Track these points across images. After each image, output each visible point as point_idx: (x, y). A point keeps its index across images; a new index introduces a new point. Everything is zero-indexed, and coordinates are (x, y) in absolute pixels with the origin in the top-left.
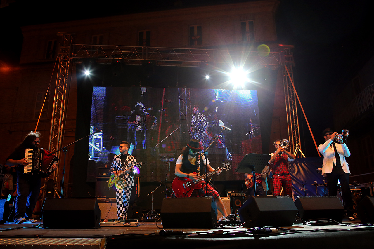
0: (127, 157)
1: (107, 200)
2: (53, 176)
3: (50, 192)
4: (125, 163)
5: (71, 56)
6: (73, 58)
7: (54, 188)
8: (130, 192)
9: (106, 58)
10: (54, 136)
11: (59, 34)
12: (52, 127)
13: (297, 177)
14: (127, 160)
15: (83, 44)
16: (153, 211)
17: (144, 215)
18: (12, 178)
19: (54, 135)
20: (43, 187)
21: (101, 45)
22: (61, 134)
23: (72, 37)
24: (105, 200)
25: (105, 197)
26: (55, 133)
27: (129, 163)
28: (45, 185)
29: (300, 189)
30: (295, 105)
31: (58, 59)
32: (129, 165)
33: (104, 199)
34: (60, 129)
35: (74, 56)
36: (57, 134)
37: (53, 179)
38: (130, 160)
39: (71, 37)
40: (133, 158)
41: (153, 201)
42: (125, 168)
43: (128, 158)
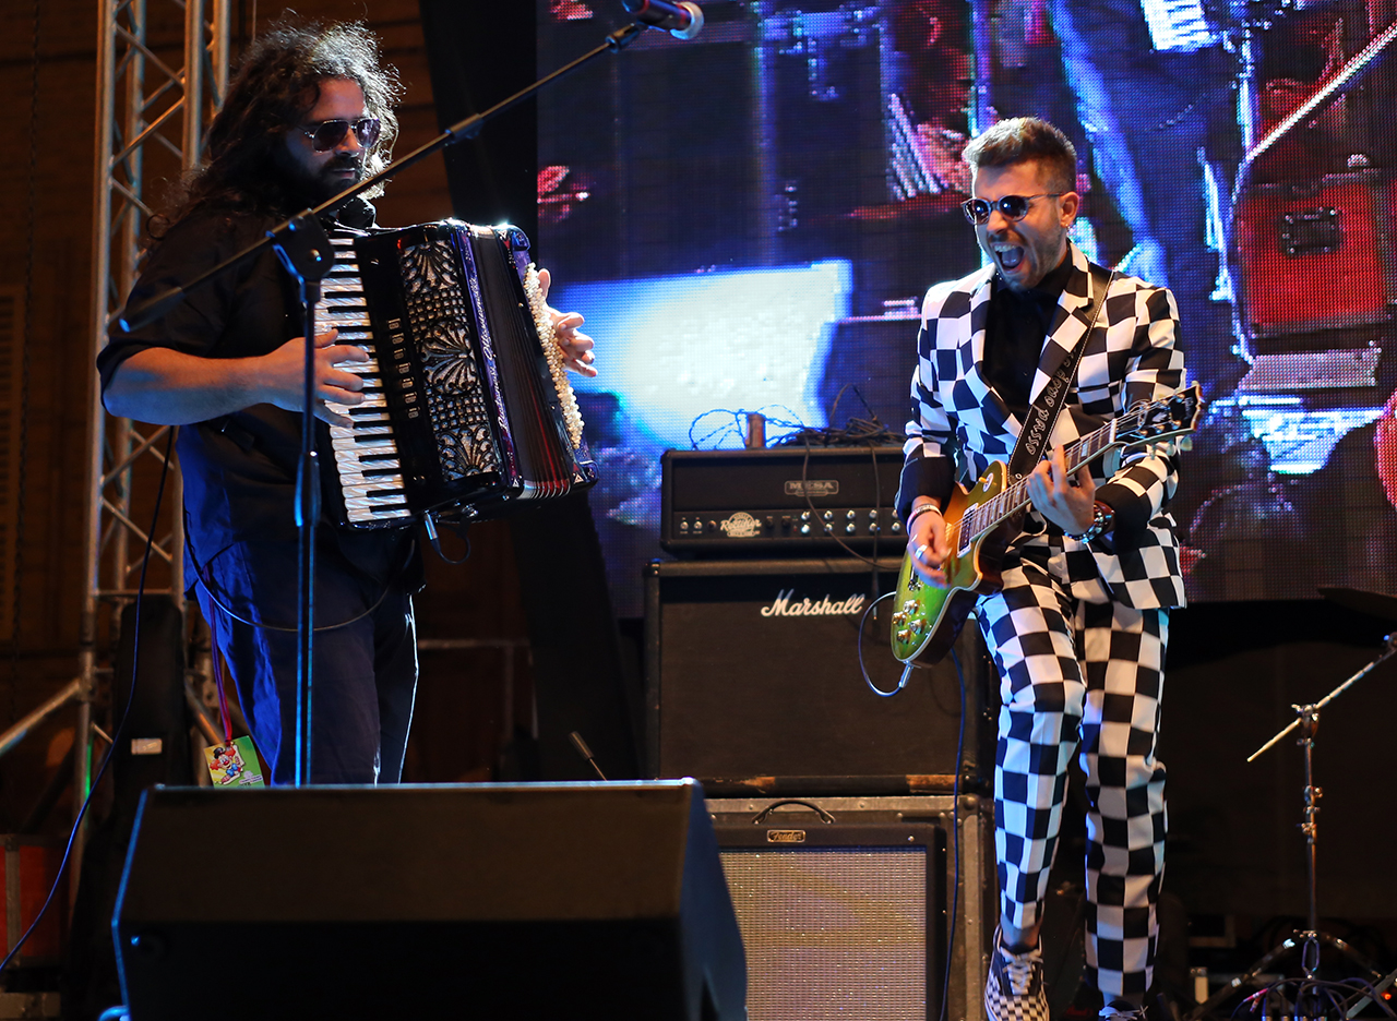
0: (1068, 301)
1: (787, 821)
2: (169, 568)
3: (151, 746)
4: (1041, 380)
7: (190, 693)
8: (1145, 713)
10: (148, 115)
14: (1068, 335)
16: (1327, 947)
17: (1212, 989)
19: (138, 103)
20: (75, 688)
24: (762, 816)
25: (757, 782)
26: (156, 79)
27: (1091, 367)
28: (88, 674)
32: (1085, 398)
33: (751, 805)
34: (207, 37)
36: (178, 91)
37: (167, 603)
38: (1092, 341)
40: (1132, 313)
41: (1310, 827)
42: (1046, 434)
43: (1079, 313)
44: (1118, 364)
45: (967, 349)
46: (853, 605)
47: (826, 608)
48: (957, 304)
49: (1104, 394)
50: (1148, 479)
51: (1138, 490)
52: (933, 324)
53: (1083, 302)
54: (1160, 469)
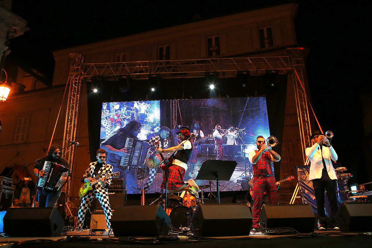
2: (65, 190)
3: (61, 205)
5: (81, 74)
6: (83, 77)
7: (65, 201)
9: (114, 75)
11: (71, 55)
12: (65, 143)
13: (308, 185)
15: (92, 63)
18: (29, 192)
19: (66, 150)
21: (109, 62)
22: (73, 150)
23: (83, 57)
29: (313, 198)
30: (306, 109)
31: (70, 79)
35: (84, 75)
36: (69, 149)
37: (64, 192)
39: (81, 57)
43: (104, 166)
44: (107, 171)
45: (93, 168)
46: (114, 193)
47: (112, 193)
48: (93, 164)
49: (105, 174)
50: (109, 182)
51: (108, 183)
52: (91, 165)
53: (105, 165)
54: (110, 182)
